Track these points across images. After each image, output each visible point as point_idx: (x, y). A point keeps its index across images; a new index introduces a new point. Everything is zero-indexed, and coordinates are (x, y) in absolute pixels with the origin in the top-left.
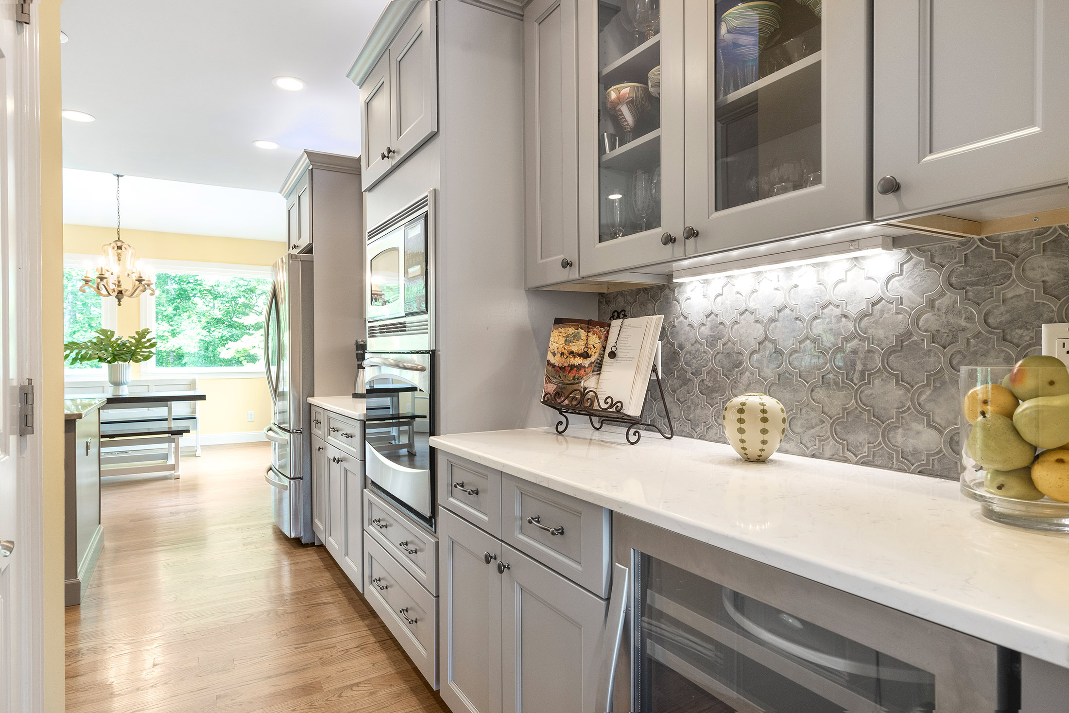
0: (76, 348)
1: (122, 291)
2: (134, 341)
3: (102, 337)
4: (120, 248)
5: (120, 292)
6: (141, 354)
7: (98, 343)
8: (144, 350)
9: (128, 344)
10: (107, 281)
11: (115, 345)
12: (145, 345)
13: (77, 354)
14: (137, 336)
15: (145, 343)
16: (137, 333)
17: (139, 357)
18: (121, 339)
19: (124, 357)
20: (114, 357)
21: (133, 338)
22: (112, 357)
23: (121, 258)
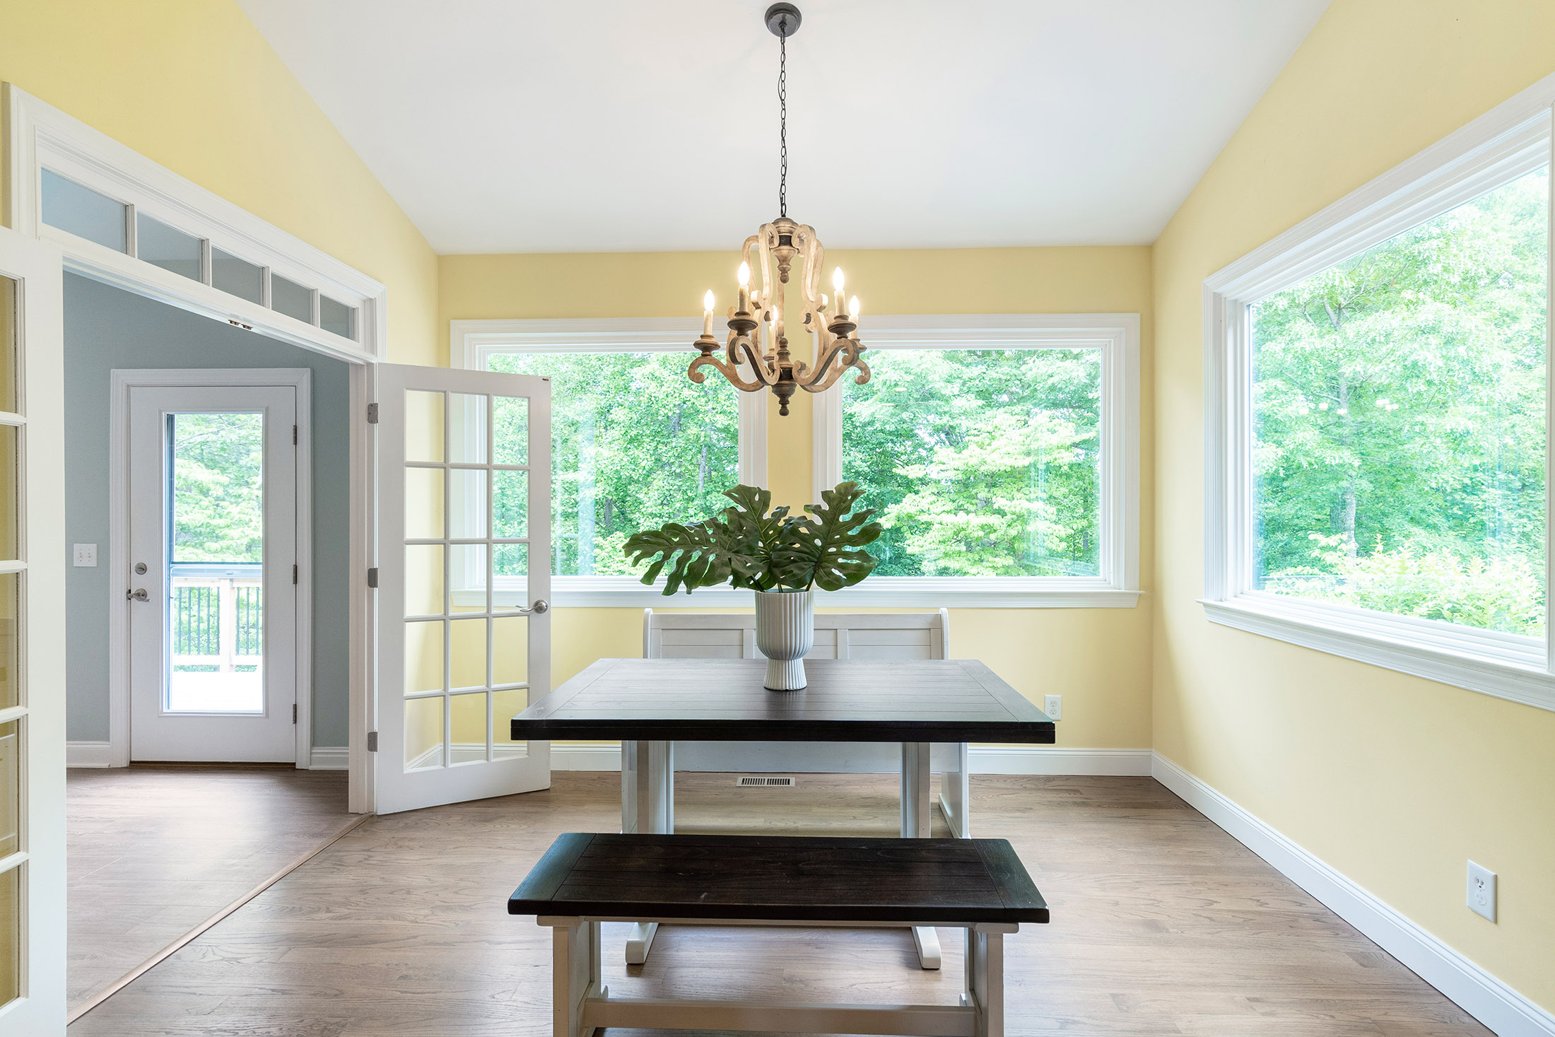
0: (678, 545)
1: (790, 370)
2: (818, 521)
3: (741, 509)
4: (786, 240)
5: (787, 374)
6: (840, 560)
7: (731, 528)
8: (848, 549)
9: (803, 530)
10: (755, 337)
11: (771, 532)
12: (850, 533)
13: (681, 562)
14: (826, 507)
15: (849, 526)
16: (826, 495)
17: (836, 572)
18: (785, 513)
19: (796, 571)
20: (770, 571)
21: (817, 510)
22: (765, 570)
23: (790, 274)
